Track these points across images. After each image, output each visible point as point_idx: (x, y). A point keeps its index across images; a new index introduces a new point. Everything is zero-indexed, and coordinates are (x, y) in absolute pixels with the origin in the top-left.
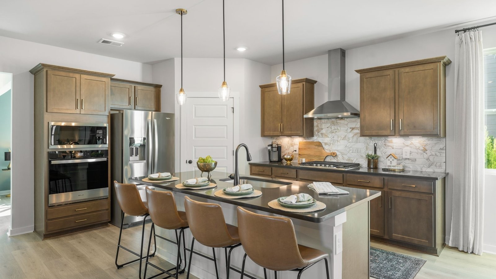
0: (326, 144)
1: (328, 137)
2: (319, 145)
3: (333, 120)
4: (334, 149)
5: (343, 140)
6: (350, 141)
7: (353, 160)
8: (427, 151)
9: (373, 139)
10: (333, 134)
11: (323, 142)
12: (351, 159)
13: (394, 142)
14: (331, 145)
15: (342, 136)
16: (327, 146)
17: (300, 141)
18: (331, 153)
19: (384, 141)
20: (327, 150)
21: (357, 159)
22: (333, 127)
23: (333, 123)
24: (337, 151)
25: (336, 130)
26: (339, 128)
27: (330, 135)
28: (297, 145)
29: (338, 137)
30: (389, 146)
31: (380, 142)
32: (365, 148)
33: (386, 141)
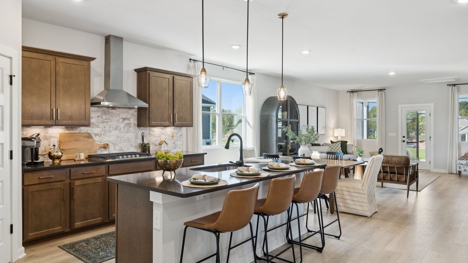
0: (96, 135)
1: (99, 127)
2: (89, 136)
3: (104, 109)
4: (106, 140)
5: (115, 130)
6: (122, 131)
7: (124, 149)
8: (173, 137)
9: (141, 129)
10: (104, 124)
11: (92, 133)
12: (122, 148)
13: (155, 131)
14: (102, 135)
15: (113, 126)
16: (97, 137)
17: (61, 132)
18: (104, 145)
19: (149, 130)
20: (98, 141)
21: (128, 148)
22: (104, 117)
23: (105, 113)
24: (110, 142)
25: (107, 119)
26: (111, 118)
27: (101, 125)
28: (55, 137)
29: (110, 127)
30: (152, 135)
31: (146, 131)
32: (135, 137)
33: (150, 131)
